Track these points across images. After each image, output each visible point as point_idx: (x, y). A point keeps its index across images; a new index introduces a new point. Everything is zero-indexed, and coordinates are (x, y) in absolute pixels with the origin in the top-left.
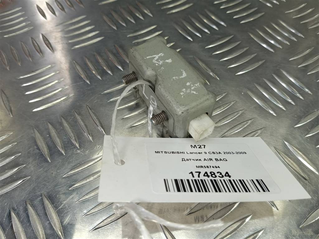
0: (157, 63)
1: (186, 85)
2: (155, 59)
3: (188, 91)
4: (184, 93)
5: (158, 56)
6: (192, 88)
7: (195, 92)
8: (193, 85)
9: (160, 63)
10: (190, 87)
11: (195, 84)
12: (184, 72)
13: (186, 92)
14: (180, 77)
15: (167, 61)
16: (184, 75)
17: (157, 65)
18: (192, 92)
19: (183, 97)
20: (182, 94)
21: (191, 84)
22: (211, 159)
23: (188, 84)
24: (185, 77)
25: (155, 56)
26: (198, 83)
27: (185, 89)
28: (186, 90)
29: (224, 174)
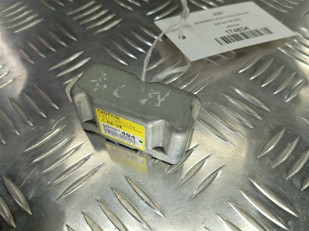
0: (153, 92)
1: (106, 84)
2: (159, 97)
3: (100, 80)
4: (103, 76)
5: (160, 101)
6: (98, 84)
7: (93, 81)
8: (99, 88)
9: (150, 94)
10: (102, 84)
11: (97, 90)
12: (118, 96)
13: (102, 78)
14: (118, 89)
15: (145, 100)
16: (115, 94)
17: (152, 91)
18: (96, 81)
19: (102, 72)
20: (105, 74)
21: (102, 87)
22: (231, 21)
23: (105, 86)
24: (113, 92)
25: (163, 99)
26: (95, 92)
27: (105, 80)
28: (103, 80)
29: (244, 28)
